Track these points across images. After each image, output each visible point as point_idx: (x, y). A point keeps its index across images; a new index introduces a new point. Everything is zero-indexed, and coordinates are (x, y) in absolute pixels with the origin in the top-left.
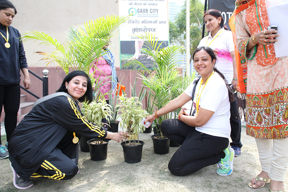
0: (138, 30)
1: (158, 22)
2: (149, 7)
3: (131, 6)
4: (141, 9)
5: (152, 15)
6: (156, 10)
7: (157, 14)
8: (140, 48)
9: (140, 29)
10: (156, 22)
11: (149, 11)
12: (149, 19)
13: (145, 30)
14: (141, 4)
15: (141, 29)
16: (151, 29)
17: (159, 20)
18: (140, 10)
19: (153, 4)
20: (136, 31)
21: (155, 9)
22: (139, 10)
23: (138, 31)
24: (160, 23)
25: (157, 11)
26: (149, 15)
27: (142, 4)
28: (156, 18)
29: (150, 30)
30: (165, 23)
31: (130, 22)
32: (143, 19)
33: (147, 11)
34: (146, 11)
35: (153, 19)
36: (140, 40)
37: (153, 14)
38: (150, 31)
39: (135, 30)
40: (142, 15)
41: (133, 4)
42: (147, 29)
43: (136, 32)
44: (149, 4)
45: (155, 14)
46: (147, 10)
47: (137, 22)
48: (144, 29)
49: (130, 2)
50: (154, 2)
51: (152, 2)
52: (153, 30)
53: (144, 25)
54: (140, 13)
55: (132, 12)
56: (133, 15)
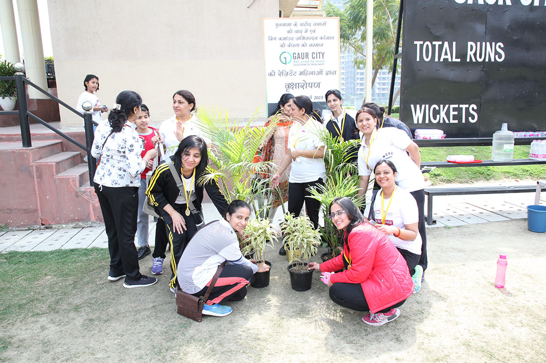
0: (295, 86)
1: (324, 73)
2: (309, 50)
3: (283, 49)
4: (299, 53)
5: (315, 62)
6: (321, 54)
7: (323, 60)
9: (297, 85)
10: (320, 73)
11: (310, 56)
12: (310, 68)
13: (305, 85)
14: (298, 45)
15: (299, 84)
16: (313, 84)
17: (326, 68)
18: (297, 55)
19: (317, 45)
20: (292, 87)
21: (319, 53)
22: (295, 55)
23: (294, 88)
24: (327, 74)
25: (323, 56)
26: (310, 62)
27: (300, 45)
28: (321, 67)
29: (311, 85)
30: (334, 73)
31: (281, 75)
32: (301, 69)
33: (307, 56)
34: (306, 56)
35: (316, 69)
37: (317, 60)
38: (311, 87)
39: (290, 86)
40: (300, 62)
41: (286, 46)
42: (308, 84)
44: (311, 45)
45: (320, 60)
46: (307, 54)
47: (292, 73)
48: (303, 85)
49: (281, 42)
50: (319, 41)
51: (316, 42)
52: (316, 85)
53: (303, 77)
54: (296, 60)
55: (285, 58)
56: (286, 64)
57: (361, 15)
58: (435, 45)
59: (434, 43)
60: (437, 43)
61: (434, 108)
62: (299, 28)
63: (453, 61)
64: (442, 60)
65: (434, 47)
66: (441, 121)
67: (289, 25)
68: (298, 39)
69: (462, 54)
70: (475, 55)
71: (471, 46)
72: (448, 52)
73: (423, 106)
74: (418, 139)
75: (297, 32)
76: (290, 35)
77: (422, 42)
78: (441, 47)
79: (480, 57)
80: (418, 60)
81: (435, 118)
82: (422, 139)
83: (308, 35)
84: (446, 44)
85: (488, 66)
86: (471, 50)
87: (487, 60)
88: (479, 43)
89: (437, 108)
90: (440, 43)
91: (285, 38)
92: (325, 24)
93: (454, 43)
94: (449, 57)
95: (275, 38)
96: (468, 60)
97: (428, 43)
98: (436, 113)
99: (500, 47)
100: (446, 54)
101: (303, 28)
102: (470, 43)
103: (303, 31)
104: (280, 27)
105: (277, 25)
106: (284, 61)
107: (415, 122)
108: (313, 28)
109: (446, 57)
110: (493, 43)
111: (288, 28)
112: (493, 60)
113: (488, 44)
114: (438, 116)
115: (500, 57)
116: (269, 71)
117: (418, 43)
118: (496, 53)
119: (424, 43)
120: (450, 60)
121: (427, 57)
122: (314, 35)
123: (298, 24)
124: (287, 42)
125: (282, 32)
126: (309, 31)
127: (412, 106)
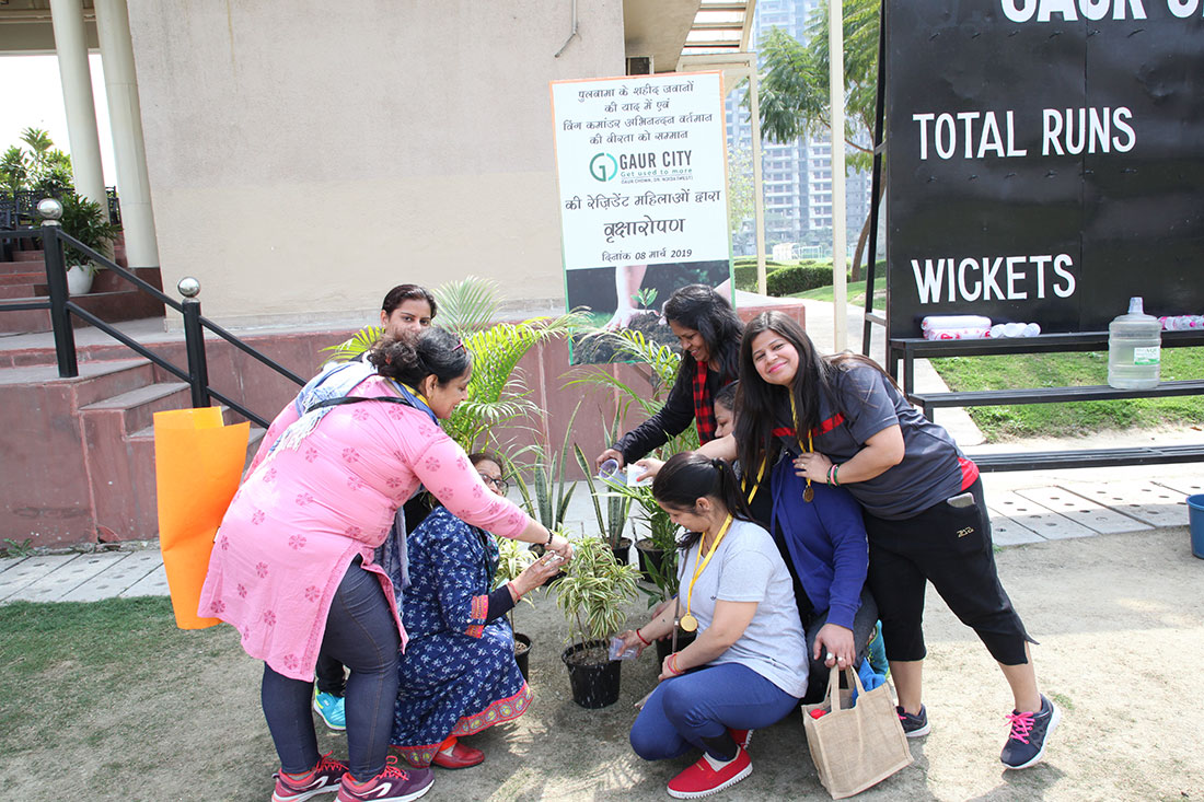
0: (626, 230)
1: (692, 197)
2: (657, 147)
3: (597, 148)
4: (632, 156)
5: (670, 173)
6: (683, 154)
7: (688, 167)
8: (632, 291)
9: (632, 226)
10: (683, 197)
11: (659, 160)
12: (659, 188)
13: (648, 226)
14: (630, 137)
15: (635, 224)
16: (668, 223)
17: (694, 187)
18: (628, 161)
19: (674, 135)
20: (619, 232)
21: (680, 153)
22: (624, 160)
23: (625, 234)
24: (699, 199)
25: (688, 158)
26: (658, 173)
27: (636, 138)
28: (685, 184)
29: (664, 226)
32: (641, 189)
33: (652, 161)
34: (650, 160)
35: (674, 188)
36: (633, 262)
37: (674, 168)
38: (664, 230)
39: (616, 229)
40: (636, 174)
41: (604, 140)
42: (655, 224)
43: (616, 238)
44: (660, 136)
45: (681, 168)
46: (652, 157)
47: (617, 200)
48: (644, 225)
49: (593, 133)
50: (677, 127)
51: (670, 128)
52: (674, 225)
53: (645, 209)
54: (627, 171)
55: (603, 167)
56: (604, 180)
58: (964, 120)
59: (960, 116)
60: (968, 117)
61: (969, 267)
62: (631, 98)
63: (1009, 155)
64: (981, 154)
65: (960, 125)
66: (987, 297)
67: (608, 93)
68: (632, 122)
69: (1029, 135)
70: (1062, 139)
71: (1052, 119)
72: (996, 137)
73: (941, 262)
74: (931, 339)
75: (627, 107)
76: (611, 116)
77: (931, 116)
78: (978, 125)
79: (1075, 143)
80: (924, 156)
81: (971, 290)
82: (939, 339)
83: (653, 113)
84: (990, 118)
85: (1097, 164)
86: (1052, 128)
87: (1092, 150)
88: (1069, 112)
89: (975, 266)
90: (976, 115)
91: (600, 124)
92: (690, 87)
93: (1010, 115)
94: (998, 146)
95: (579, 125)
96: (1046, 152)
97: (946, 116)
98: (973, 277)
99: (1122, 117)
100: (991, 140)
101: (641, 100)
102: (1047, 113)
103: (642, 106)
104: (588, 100)
105: (582, 94)
106: (599, 173)
107: (924, 300)
108: (662, 97)
109: (991, 147)
110: (1106, 111)
111: (607, 100)
112: (1106, 149)
113: (1093, 111)
114: (978, 284)
115: (1124, 140)
116: (566, 197)
117: (923, 118)
118: (1114, 131)
119: (936, 118)
120: (1001, 154)
121: (946, 150)
122: (665, 113)
123: (630, 91)
124: (605, 132)
125: (595, 109)
126: (654, 105)
127: (915, 263)
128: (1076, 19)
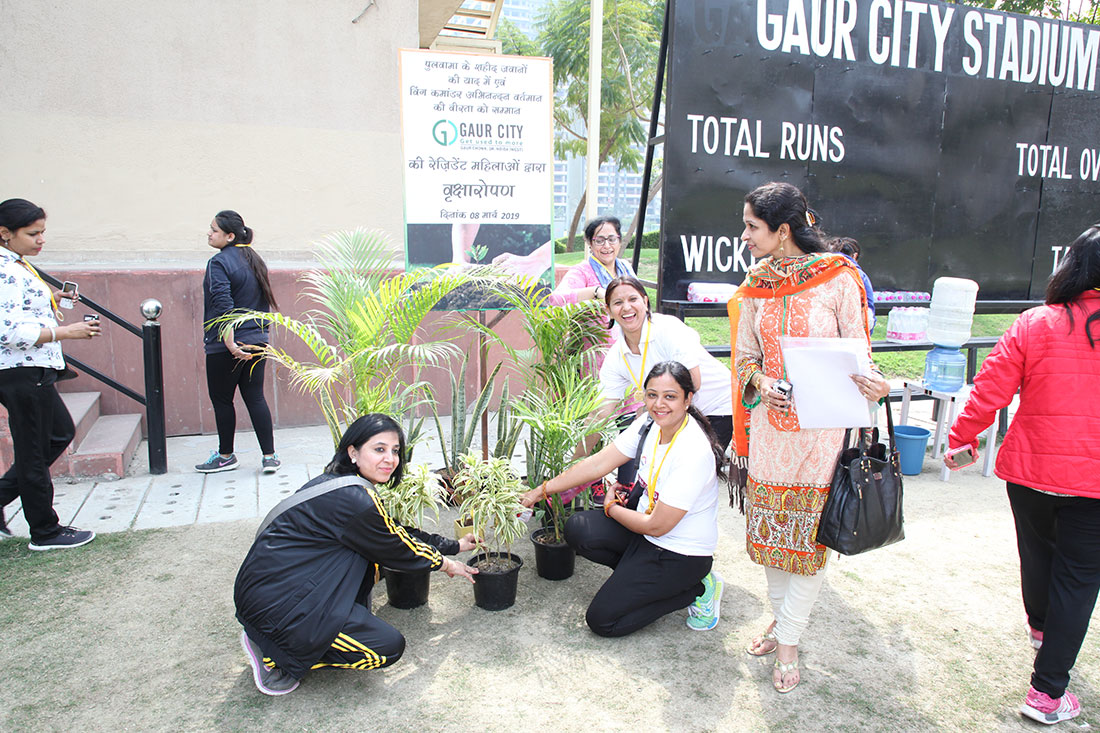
0: (463, 191)
1: (522, 167)
2: (494, 120)
3: (439, 115)
4: (471, 125)
5: (504, 144)
6: (516, 129)
7: (520, 141)
8: (466, 247)
9: (468, 188)
10: (514, 166)
11: (494, 132)
12: (494, 157)
13: (482, 190)
14: (470, 108)
15: (471, 187)
16: (500, 189)
17: (525, 158)
18: (467, 129)
19: (508, 110)
20: (457, 192)
21: (513, 127)
22: (464, 128)
23: (462, 195)
24: (527, 169)
25: (520, 132)
26: (494, 142)
27: (475, 109)
28: (516, 155)
29: (496, 190)
30: (542, 169)
31: (436, 166)
32: (477, 156)
33: (488, 131)
34: (486, 131)
35: (507, 157)
36: (468, 220)
37: (508, 140)
38: (496, 194)
39: (453, 189)
40: (474, 142)
41: (447, 108)
42: (489, 188)
43: (454, 198)
44: (496, 110)
45: (513, 140)
46: (488, 128)
47: (457, 164)
48: (479, 189)
49: (437, 100)
50: (512, 103)
51: (504, 104)
52: (505, 191)
53: (480, 174)
54: (466, 138)
55: (444, 133)
56: (445, 144)
57: (570, 53)
58: (725, 124)
59: (723, 120)
60: (729, 121)
61: (723, 244)
62: (473, 73)
63: (757, 155)
64: (736, 153)
65: (722, 126)
66: (736, 269)
67: (452, 65)
68: (472, 95)
69: (772, 145)
70: (794, 146)
71: (788, 130)
72: (747, 140)
73: (703, 238)
74: (695, 302)
75: (469, 81)
76: (454, 87)
77: (701, 118)
78: (735, 128)
79: (804, 152)
80: (694, 150)
81: (724, 263)
82: (702, 302)
83: (491, 88)
84: (745, 124)
85: (816, 170)
86: (788, 138)
87: (815, 158)
88: (801, 126)
89: (728, 244)
90: (735, 121)
91: (444, 93)
92: (524, 69)
93: (759, 123)
94: (749, 148)
95: (424, 92)
96: (783, 156)
97: (712, 119)
98: (727, 252)
99: (836, 134)
100: (744, 142)
101: (481, 75)
102: (786, 125)
103: (482, 81)
104: (434, 70)
105: (428, 64)
106: (441, 138)
107: (689, 269)
108: (500, 75)
109: (744, 148)
110: (826, 128)
111: (451, 72)
112: (824, 159)
113: (817, 127)
114: (730, 258)
115: (837, 154)
116: (410, 156)
117: (695, 118)
118: (831, 146)
119: (705, 119)
120: (751, 154)
121: (711, 147)
122: (502, 90)
123: (472, 66)
124: (448, 101)
125: (439, 79)
126: (492, 81)
127: (683, 238)
128: (808, 53)
